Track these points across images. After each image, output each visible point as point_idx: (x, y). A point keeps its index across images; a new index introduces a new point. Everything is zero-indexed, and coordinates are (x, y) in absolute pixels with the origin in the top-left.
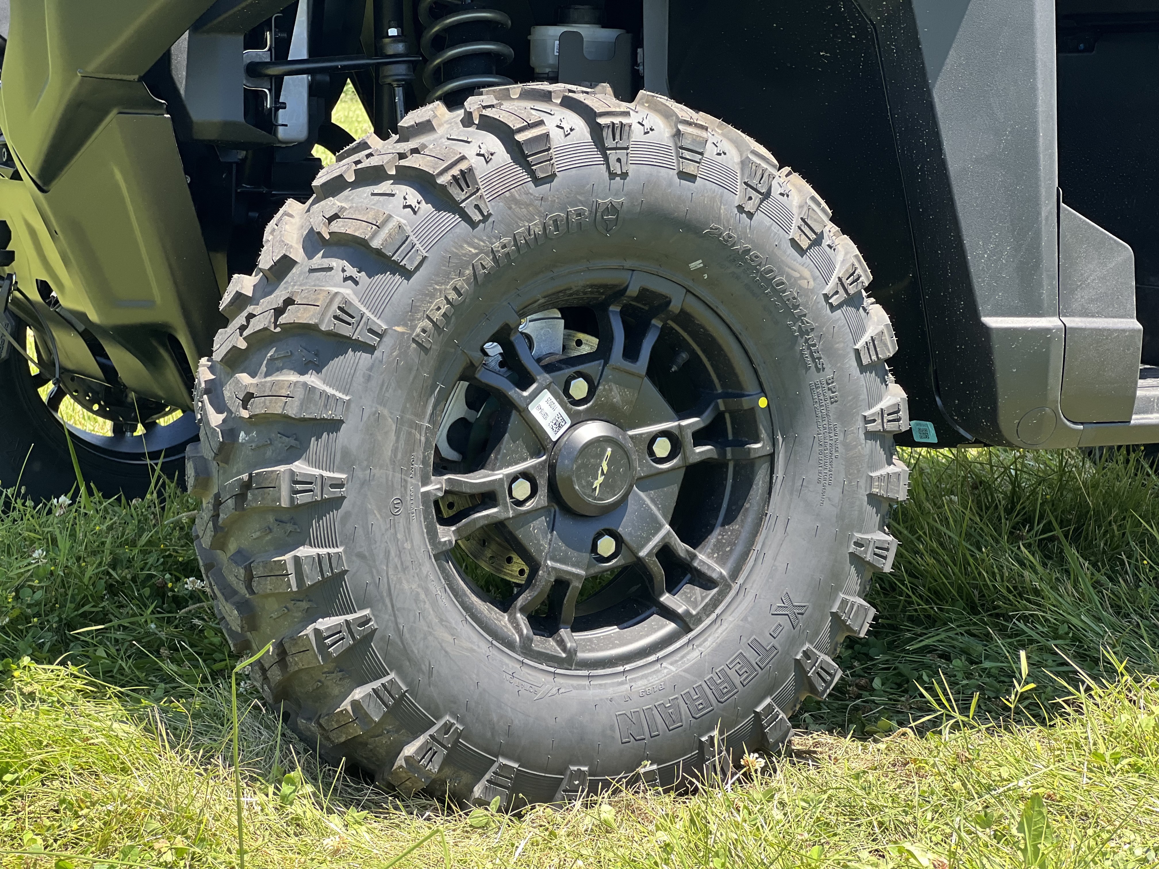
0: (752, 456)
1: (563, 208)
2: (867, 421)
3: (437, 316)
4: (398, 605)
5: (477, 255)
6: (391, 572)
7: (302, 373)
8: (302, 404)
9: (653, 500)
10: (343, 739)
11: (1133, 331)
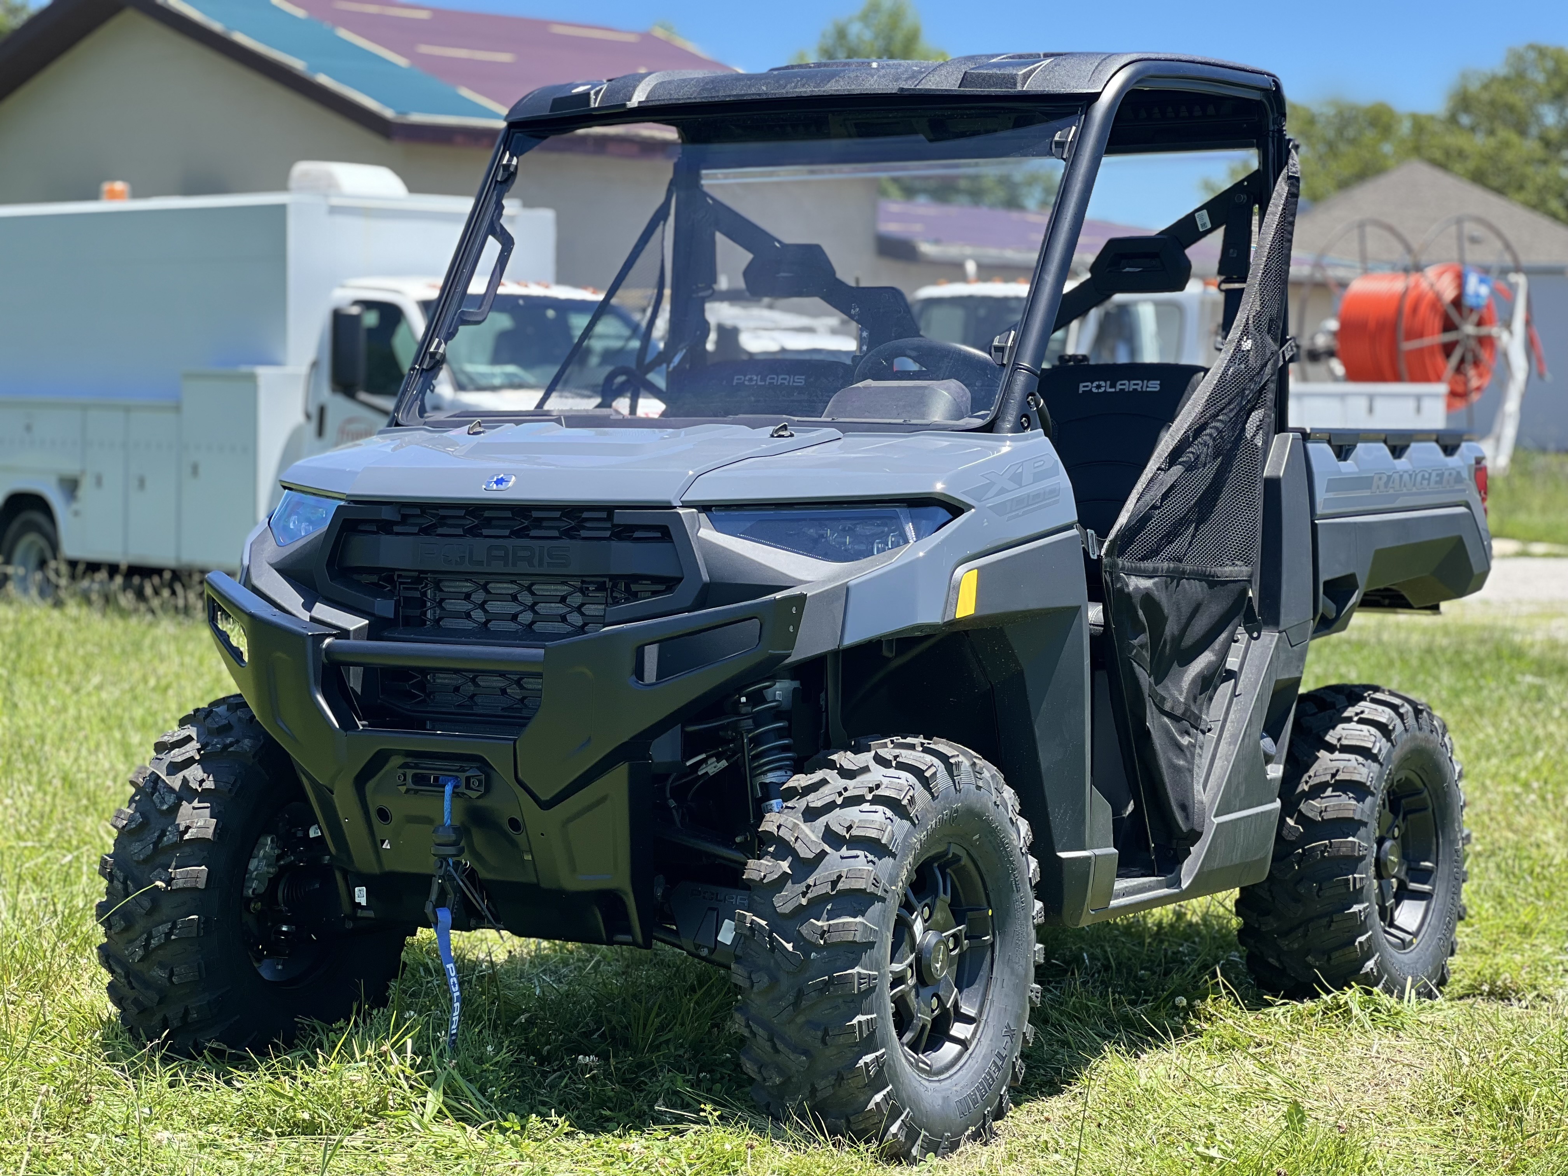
0: (986, 943)
1: (943, 812)
2: (1033, 918)
3: (904, 879)
5: (918, 842)
7: (854, 917)
8: (855, 934)
11: (1112, 855)
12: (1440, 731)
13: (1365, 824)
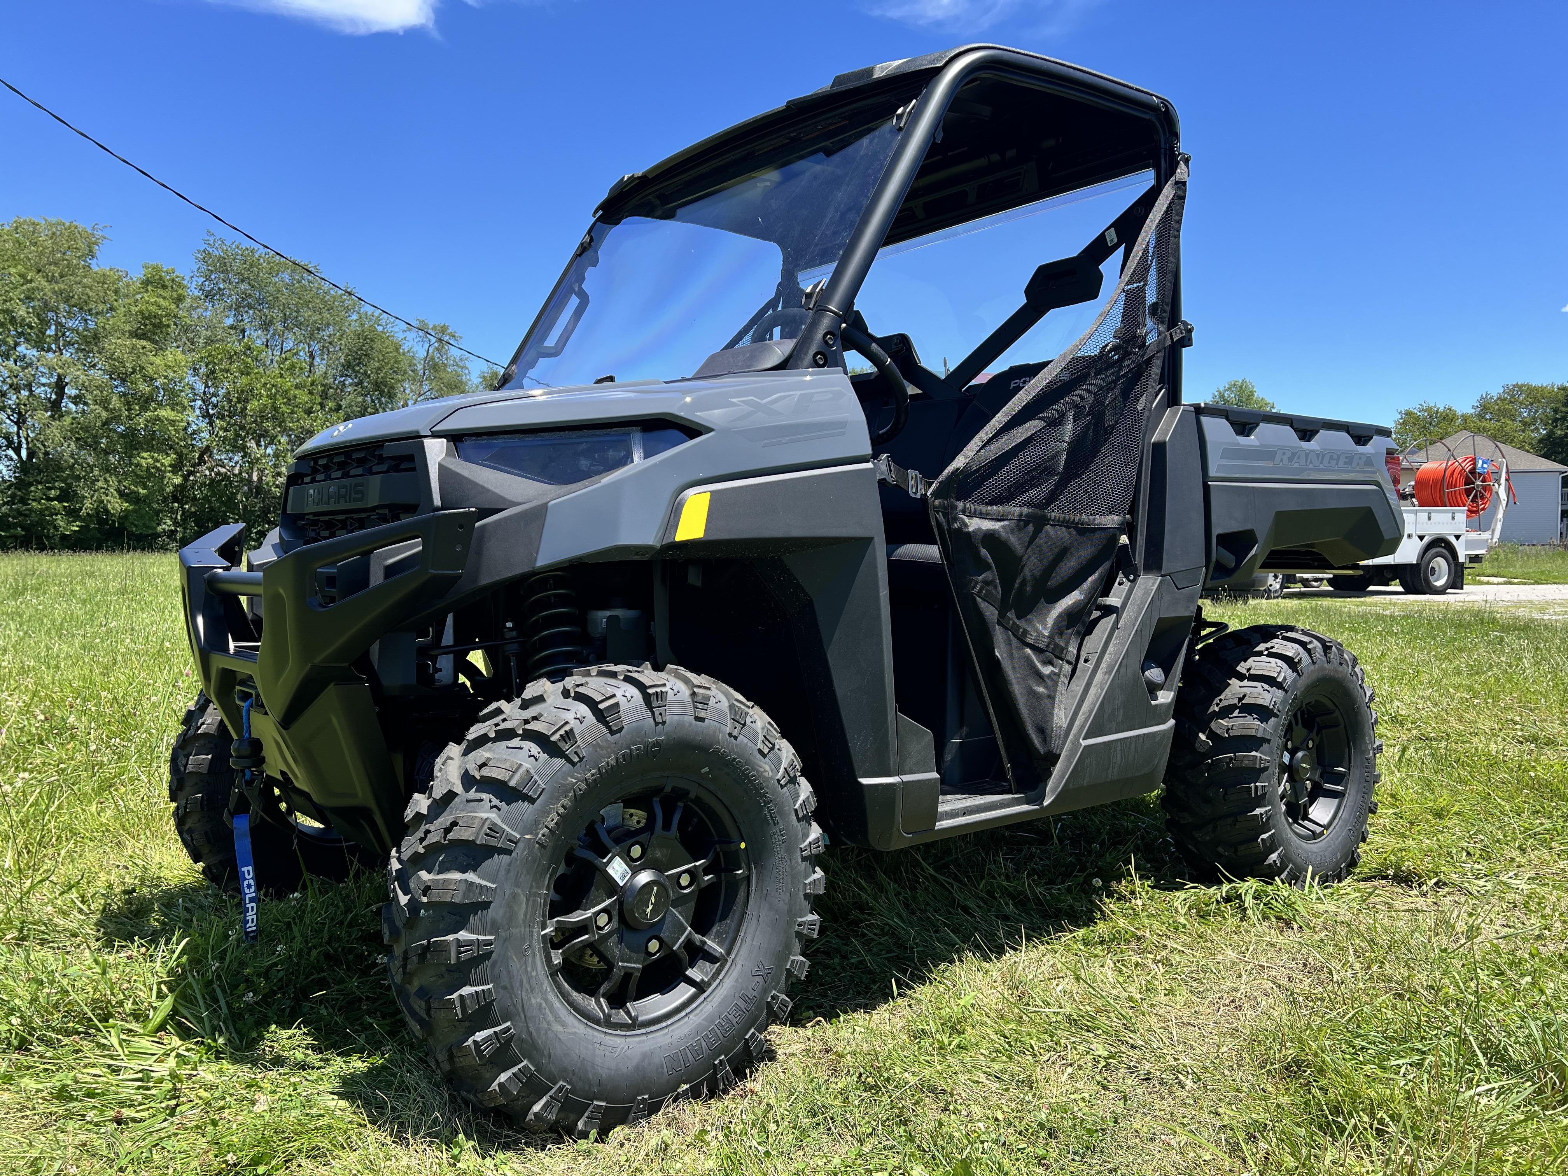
0: (738, 878)
1: (628, 747)
2: (802, 850)
3: (551, 825)
4: (528, 1015)
5: (576, 783)
6: (524, 994)
7: (464, 872)
8: (464, 894)
9: (680, 913)
10: (493, 1105)
11: (936, 779)
12: (1350, 664)
13: (1268, 741)
